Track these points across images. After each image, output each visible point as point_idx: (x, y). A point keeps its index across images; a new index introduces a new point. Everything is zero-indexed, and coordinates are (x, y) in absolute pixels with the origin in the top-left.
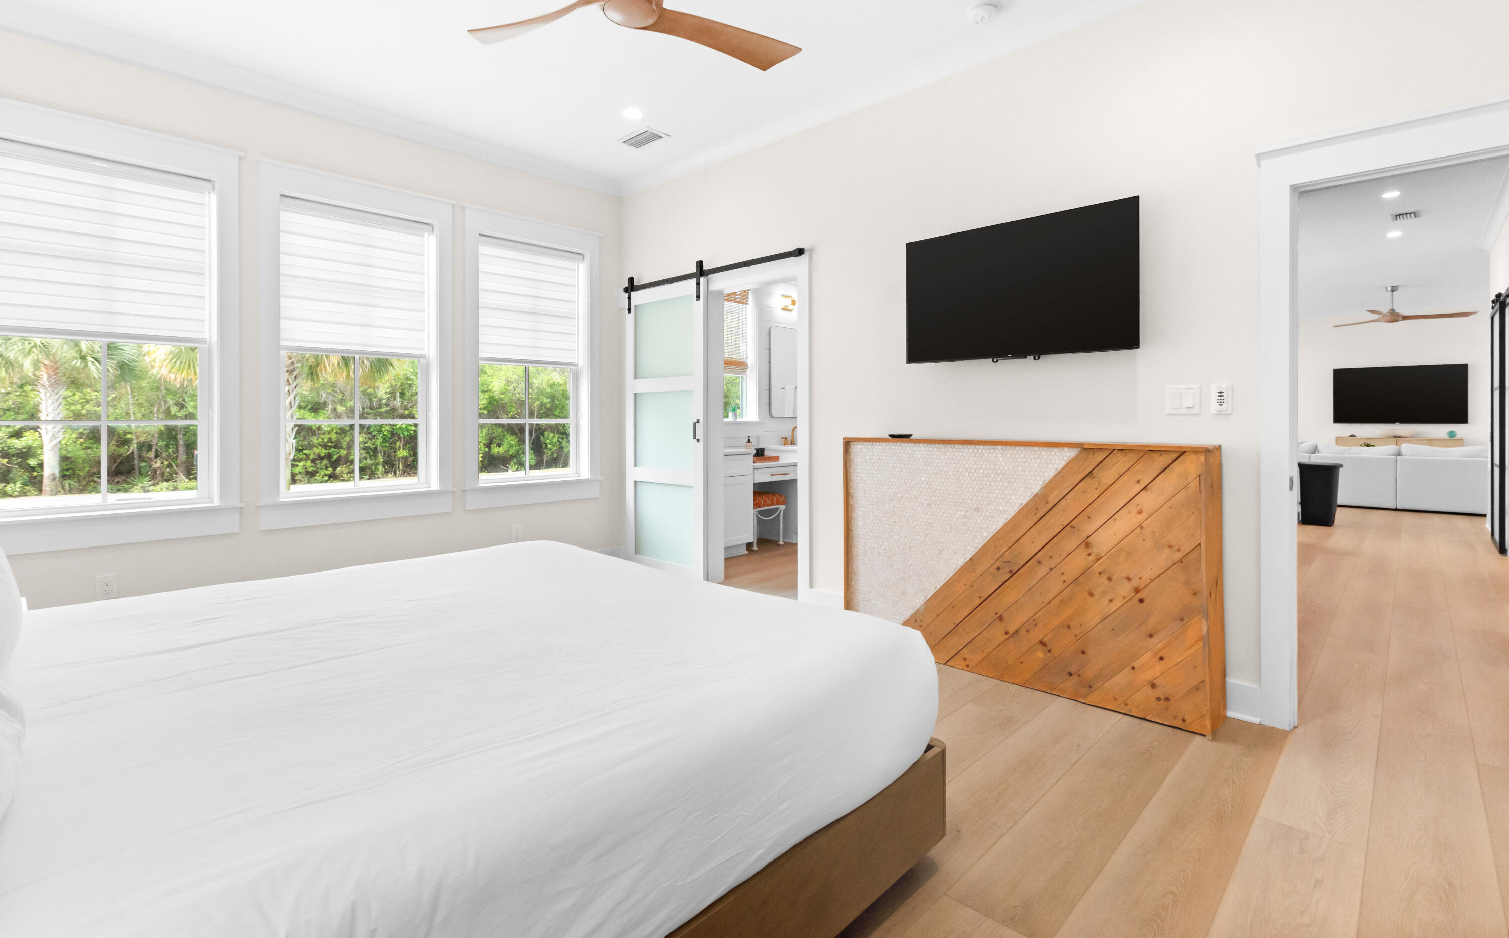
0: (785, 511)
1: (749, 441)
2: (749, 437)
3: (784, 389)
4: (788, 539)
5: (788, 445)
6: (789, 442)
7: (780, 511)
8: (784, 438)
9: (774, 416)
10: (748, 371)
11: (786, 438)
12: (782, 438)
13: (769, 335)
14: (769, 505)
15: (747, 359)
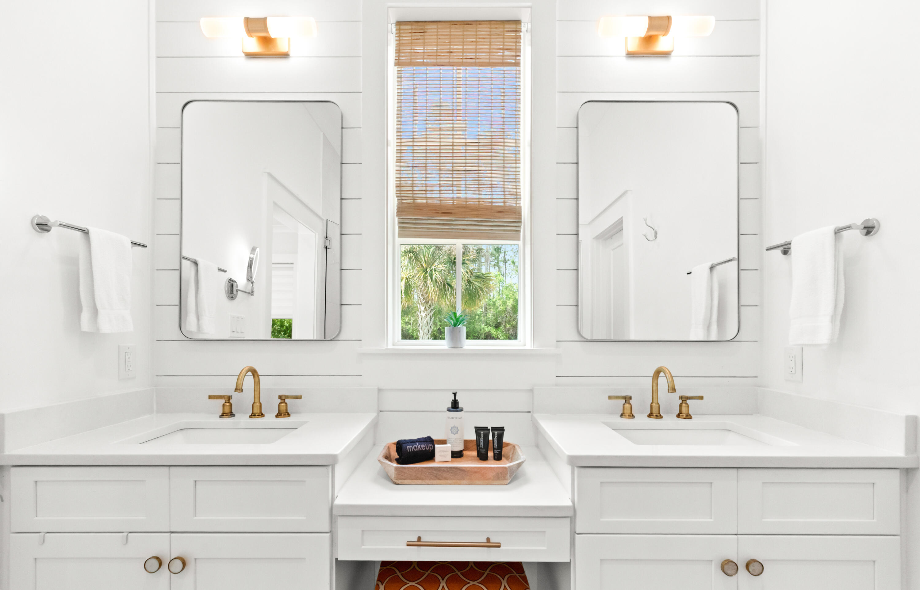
1: (455, 406)
2: (455, 393)
5: (632, 416)
8: (613, 397)
10: (524, 226)
11: (628, 399)
12: (605, 397)
15: (516, 195)
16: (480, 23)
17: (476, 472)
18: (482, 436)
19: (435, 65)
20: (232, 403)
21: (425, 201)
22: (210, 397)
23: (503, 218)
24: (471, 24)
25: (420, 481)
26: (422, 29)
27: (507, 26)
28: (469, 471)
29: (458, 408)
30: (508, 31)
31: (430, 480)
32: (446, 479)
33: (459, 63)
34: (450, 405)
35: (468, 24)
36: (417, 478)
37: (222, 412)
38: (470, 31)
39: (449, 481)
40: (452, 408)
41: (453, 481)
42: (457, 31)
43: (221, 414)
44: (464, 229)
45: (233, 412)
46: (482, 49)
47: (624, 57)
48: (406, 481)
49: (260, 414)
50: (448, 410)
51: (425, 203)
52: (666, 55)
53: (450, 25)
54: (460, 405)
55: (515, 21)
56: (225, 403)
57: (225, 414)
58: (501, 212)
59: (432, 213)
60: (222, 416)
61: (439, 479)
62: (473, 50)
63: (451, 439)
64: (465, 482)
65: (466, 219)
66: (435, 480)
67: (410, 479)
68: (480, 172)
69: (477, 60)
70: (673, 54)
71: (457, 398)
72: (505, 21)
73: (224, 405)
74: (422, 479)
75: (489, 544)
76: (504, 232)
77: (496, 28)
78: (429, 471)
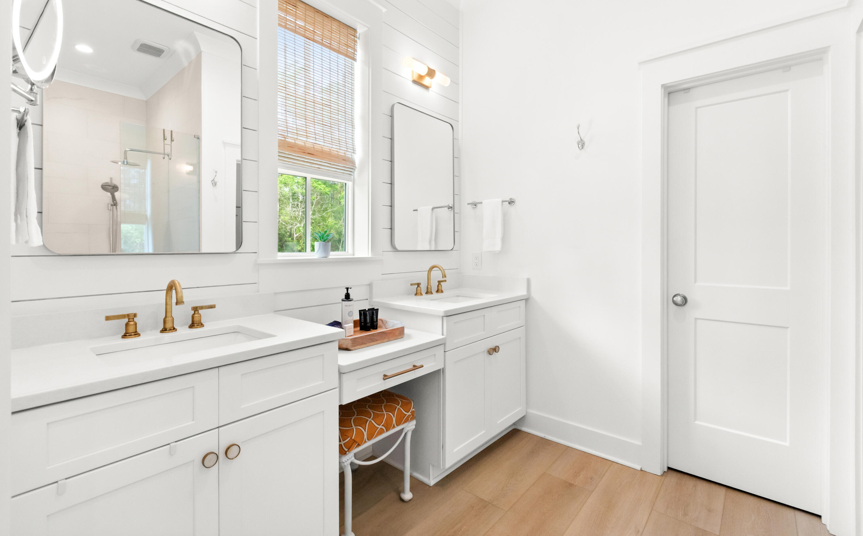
0: (415, 432)
1: (347, 297)
2: (347, 289)
3: (417, 210)
4: (420, 473)
5: (421, 294)
6: (424, 290)
7: (406, 434)
8: (415, 284)
9: (399, 248)
10: (356, 172)
11: (418, 285)
12: (411, 285)
13: (392, 116)
14: (381, 432)
15: (353, 150)
16: (334, 20)
17: (390, 333)
18: (363, 314)
19: (303, 36)
20: (136, 322)
21: (293, 141)
22: (108, 318)
23: (347, 165)
24: (328, 17)
25: (364, 345)
26: (294, 3)
27: (349, 30)
28: (387, 333)
29: (350, 299)
30: (350, 34)
31: (369, 343)
32: (377, 340)
33: (328, 46)
34: (344, 297)
35: (326, 17)
36: (363, 344)
37: (125, 332)
38: (326, 21)
39: (378, 342)
40: (345, 299)
41: (381, 341)
42: (319, 18)
43: (123, 334)
44: (319, 168)
45: (137, 331)
46: (335, 39)
47: (411, 81)
48: (356, 347)
49: (172, 328)
50: (343, 300)
51: (293, 143)
52: (427, 87)
53: (314, 10)
54: (351, 297)
55: (354, 29)
56: (129, 321)
57: (127, 334)
58: (344, 160)
59: (301, 152)
60: (124, 336)
61: (373, 341)
62: (329, 37)
63: (349, 320)
64: (386, 340)
65: (324, 161)
66: (372, 342)
67: (359, 345)
68: (332, 128)
69: (332, 46)
70: (430, 89)
71: (349, 292)
72: (349, 26)
73: (127, 325)
74: (365, 344)
75: (415, 367)
76: (343, 174)
77: (343, 28)
78: (369, 337)
